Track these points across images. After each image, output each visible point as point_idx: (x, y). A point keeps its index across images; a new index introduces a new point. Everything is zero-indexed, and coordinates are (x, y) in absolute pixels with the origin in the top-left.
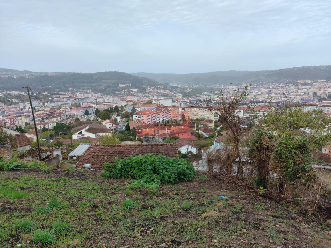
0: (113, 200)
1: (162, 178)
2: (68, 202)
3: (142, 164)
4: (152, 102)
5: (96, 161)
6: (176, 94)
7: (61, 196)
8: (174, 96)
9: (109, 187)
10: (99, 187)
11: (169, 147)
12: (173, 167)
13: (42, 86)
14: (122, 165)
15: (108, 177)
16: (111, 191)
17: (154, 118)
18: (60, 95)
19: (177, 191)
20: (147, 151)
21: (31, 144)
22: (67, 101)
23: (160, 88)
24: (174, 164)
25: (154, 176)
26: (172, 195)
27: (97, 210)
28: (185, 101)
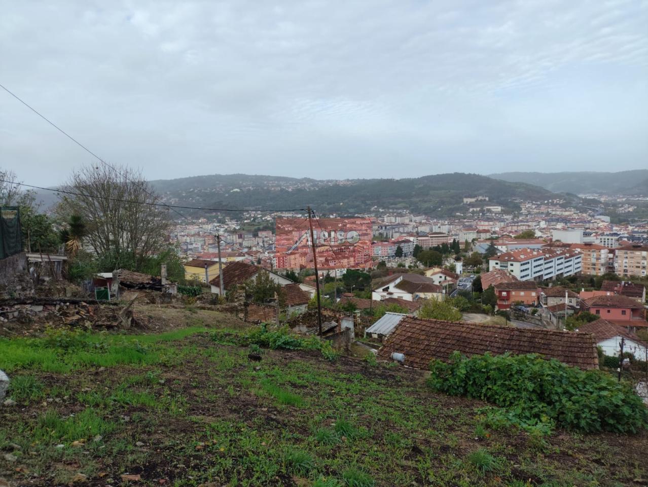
0: (450, 443)
1: (558, 415)
2: (367, 429)
3: (511, 375)
4: (535, 233)
5: (413, 350)
6: (593, 216)
7: (355, 415)
8: (589, 222)
9: (441, 411)
10: (421, 407)
11: (575, 340)
12: (588, 394)
13: (329, 204)
14: (468, 369)
15: (438, 390)
16: (445, 422)
17: (538, 269)
18: (356, 220)
19: (598, 452)
20: (521, 343)
21: (307, 303)
22: (366, 230)
23: (555, 205)
24: (588, 387)
25: (540, 406)
26: (584, 462)
27: (419, 458)
28: (615, 234)
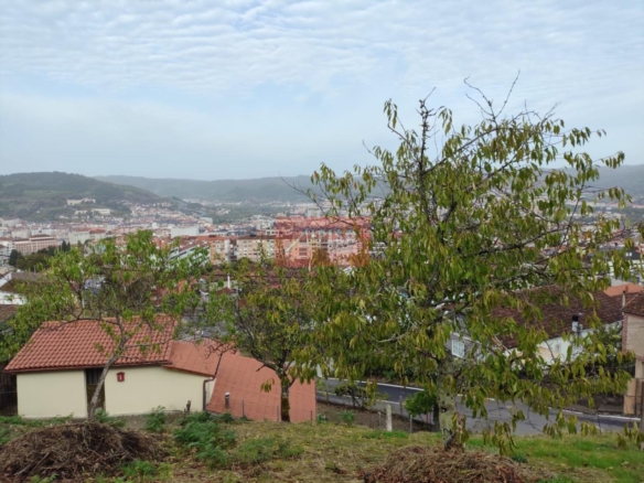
6: (198, 218)
23: (164, 208)
